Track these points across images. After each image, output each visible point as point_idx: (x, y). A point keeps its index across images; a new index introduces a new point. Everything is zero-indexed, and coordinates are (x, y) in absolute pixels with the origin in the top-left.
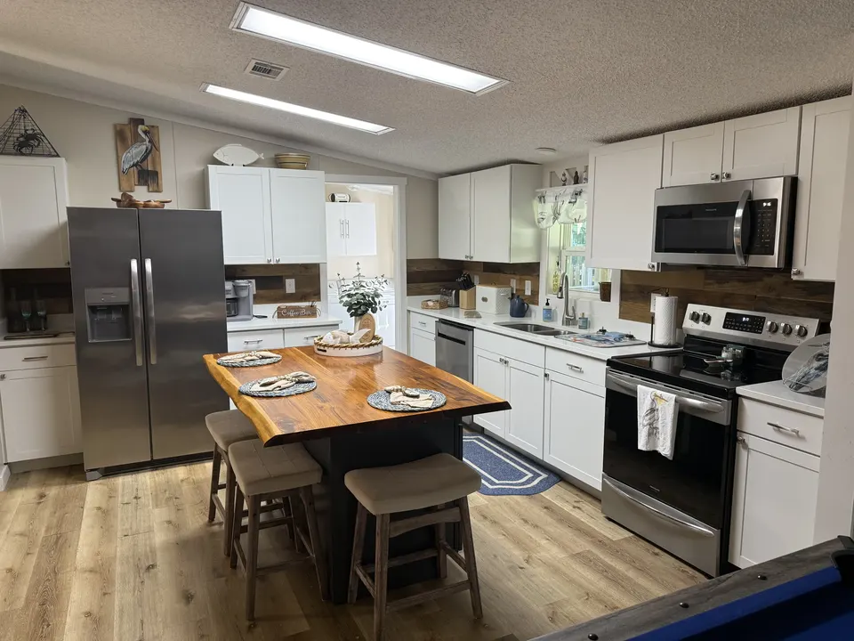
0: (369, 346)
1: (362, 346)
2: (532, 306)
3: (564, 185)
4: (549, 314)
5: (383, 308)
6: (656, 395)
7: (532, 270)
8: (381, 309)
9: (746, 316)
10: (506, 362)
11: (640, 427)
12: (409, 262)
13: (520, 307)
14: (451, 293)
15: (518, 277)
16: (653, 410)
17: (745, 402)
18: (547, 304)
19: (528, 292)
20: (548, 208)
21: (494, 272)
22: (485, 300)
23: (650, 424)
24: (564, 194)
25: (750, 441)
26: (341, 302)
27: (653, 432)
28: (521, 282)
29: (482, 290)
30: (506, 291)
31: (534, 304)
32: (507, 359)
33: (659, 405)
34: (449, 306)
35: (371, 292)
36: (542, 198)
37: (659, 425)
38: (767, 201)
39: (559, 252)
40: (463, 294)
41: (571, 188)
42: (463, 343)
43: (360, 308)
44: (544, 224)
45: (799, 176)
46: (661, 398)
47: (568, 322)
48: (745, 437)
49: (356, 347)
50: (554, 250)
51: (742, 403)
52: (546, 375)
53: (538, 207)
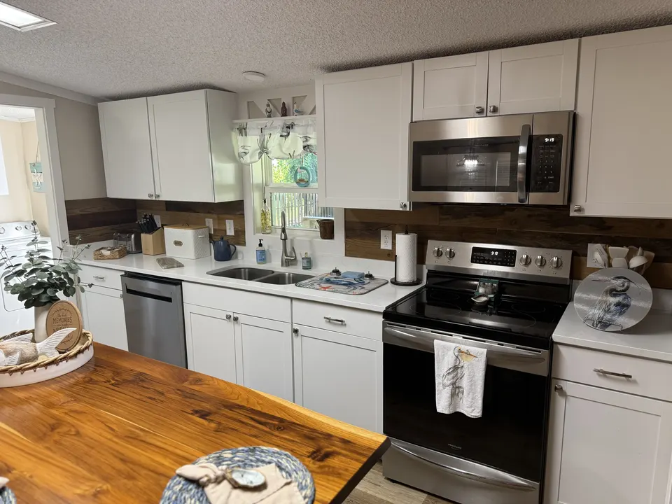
0: (75, 355)
1: (64, 358)
2: (238, 247)
3: (269, 116)
4: (263, 255)
5: (87, 289)
6: (460, 351)
7: (235, 209)
8: (83, 291)
9: (495, 250)
10: (236, 319)
11: (438, 387)
12: (67, 203)
13: (224, 249)
14: (129, 238)
15: (215, 216)
16: (456, 368)
17: (562, 348)
18: (261, 245)
19: (230, 232)
20: (252, 141)
21: (183, 212)
22: (178, 243)
23: (454, 384)
24: (273, 127)
25: (567, 387)
26: (7, 287)
27: (456, 391)
28: (221, 222)
29: (171, 233)
30: (203, 233)
31: (239, 244)
32: (236, 315)
33: (465, 362)
34: (129, 253)
35: (61, 266)
36: (243, 130)
37: (465, 383)
38: (549, 137)
39: (263, 188)
40: (147, 239)
41: (279, 121)
42: (169, 300)
43: (45, 292)
44: (247, 159)
45: (579, 111)
46: (468, 353)
47: (287, 263)
48: (563, 384)
49: (55, 362)
50: (258, 186)
51: (558, 350)
52: (296, 331)
53: (238, 142)
